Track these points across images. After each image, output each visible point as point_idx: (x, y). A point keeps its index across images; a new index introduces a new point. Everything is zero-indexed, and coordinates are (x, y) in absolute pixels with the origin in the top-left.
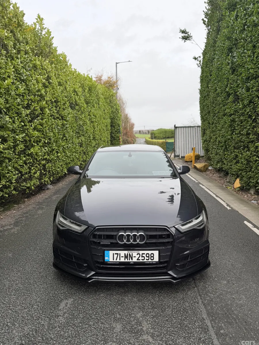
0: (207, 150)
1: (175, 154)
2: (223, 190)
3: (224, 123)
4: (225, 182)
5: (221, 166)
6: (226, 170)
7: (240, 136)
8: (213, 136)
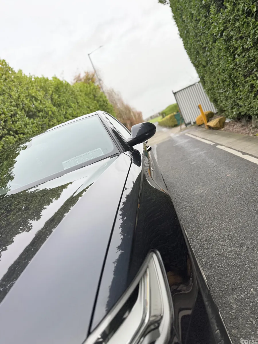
0: (215, 101)
1: (185, 123)
2: (250, 141)
3: (219, 51)
4: (251, 130)
5: (238, 110)
6: (246, 113)
7: (246, 53)
8: (214, 78)
